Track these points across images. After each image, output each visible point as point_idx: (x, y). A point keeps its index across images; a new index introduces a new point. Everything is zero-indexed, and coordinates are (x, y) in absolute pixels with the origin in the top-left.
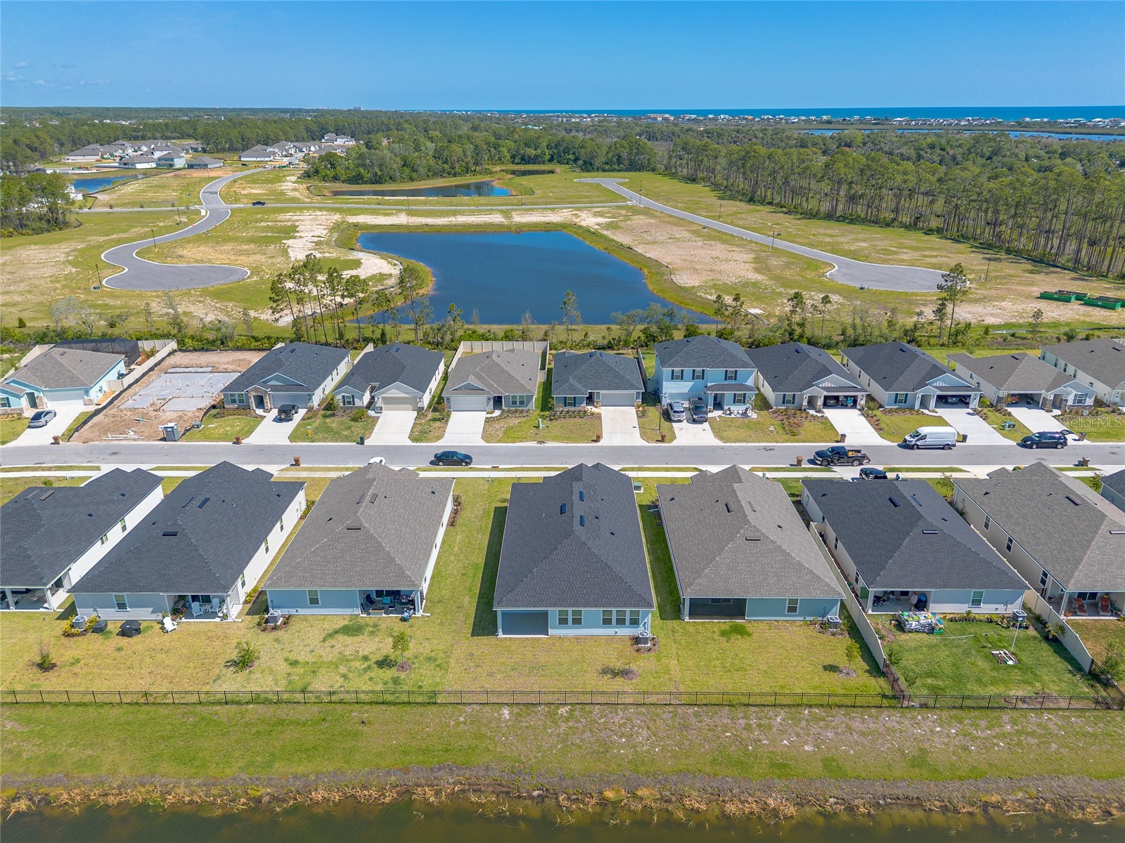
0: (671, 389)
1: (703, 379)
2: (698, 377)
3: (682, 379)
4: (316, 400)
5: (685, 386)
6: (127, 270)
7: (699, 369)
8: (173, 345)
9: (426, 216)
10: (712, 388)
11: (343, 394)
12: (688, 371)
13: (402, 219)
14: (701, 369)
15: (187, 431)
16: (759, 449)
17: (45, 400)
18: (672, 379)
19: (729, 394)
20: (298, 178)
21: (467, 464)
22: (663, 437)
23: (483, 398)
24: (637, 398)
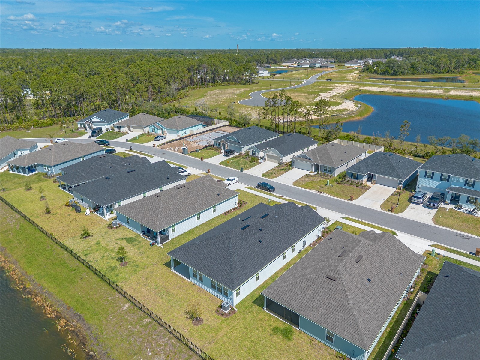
0: (423, 183)
1: (448, 181)
2: (444, 180)
3: (432, 178)
4: (243, 151)
5: (434, 184)
6: (252, 98)
7: (446, 175)
8: (227, 123)
9: (401, 89)
10: (453, 189)
11: (252, 149)
12: (438, 174)
13: (387, 89)
14: (447, 175)
15: (192, 152)
16: (457, 235)
17: (166, 132)
18: (425, 176)
19: (464, 196)
20: (359, 72)
21: (270, 191)
22: (392, 209)
23: (310, 164)
24: (400, 184)
